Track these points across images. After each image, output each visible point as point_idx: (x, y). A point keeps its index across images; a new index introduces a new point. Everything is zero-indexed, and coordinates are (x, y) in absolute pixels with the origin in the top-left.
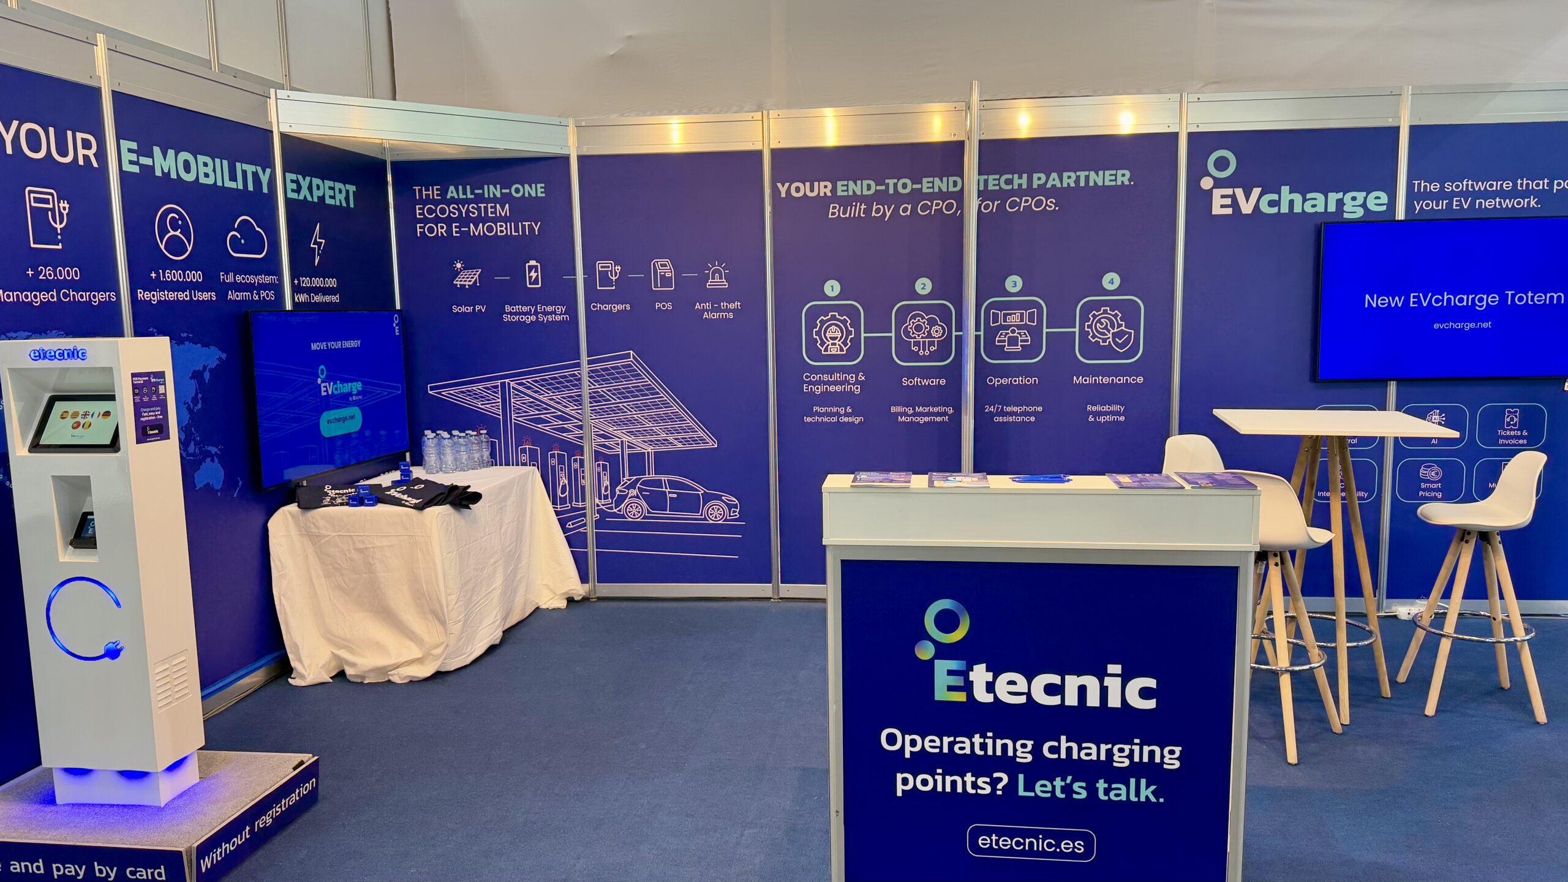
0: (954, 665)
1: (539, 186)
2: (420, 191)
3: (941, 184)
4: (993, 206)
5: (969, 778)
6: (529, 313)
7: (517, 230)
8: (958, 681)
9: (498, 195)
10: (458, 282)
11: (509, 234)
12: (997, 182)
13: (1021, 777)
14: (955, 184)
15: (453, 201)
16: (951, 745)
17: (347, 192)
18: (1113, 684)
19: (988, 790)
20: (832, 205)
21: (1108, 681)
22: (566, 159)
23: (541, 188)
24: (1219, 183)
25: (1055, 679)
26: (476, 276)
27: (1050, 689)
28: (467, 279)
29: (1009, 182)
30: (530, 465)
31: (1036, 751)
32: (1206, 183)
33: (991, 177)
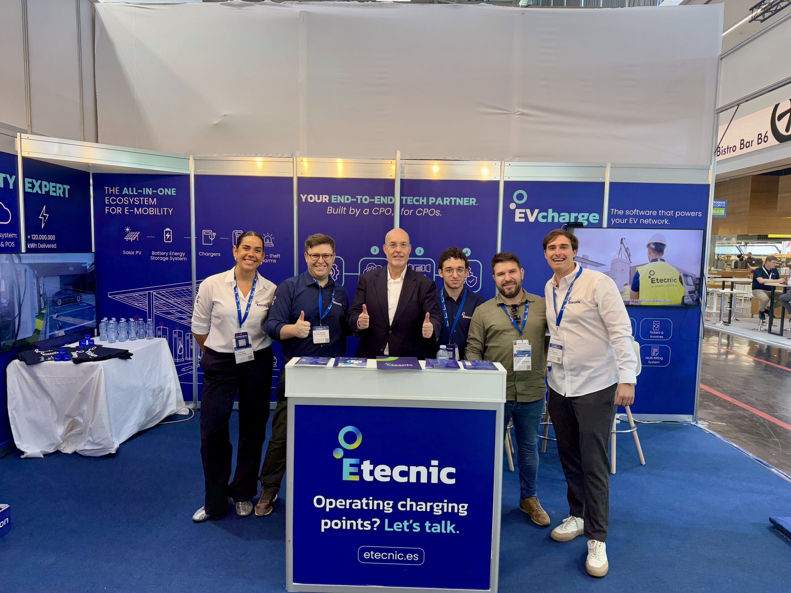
0: (353, 461)
1: (173, 189)
2: (108, 189)
3: (384, 200)
4: (410, 212)
5: (360, 522)
6: (165, 256)
7: (160, 212)
8: (355, 470)
9: (151, 193)
10: (127, 238)
11: (156, 214)
12: (412, 200)
13: (387, 521)
14: (391, 200)
15: (126, 195)
16: (351, 504)
17: (64, 189)
18: (434, 471)
19: (369, 528)
20: (329, 207)
21: (431, 469)
22: (188, 176)
23: (174, 190)
24: (519, 206)
25: (405, 468)
26: (136, 236)
27: (403, 474)
28: (132, 236)
29: (418, 201)
30: (162, 337)
31: (395, 507)
32: (512, 206)
33: (409, 198)
